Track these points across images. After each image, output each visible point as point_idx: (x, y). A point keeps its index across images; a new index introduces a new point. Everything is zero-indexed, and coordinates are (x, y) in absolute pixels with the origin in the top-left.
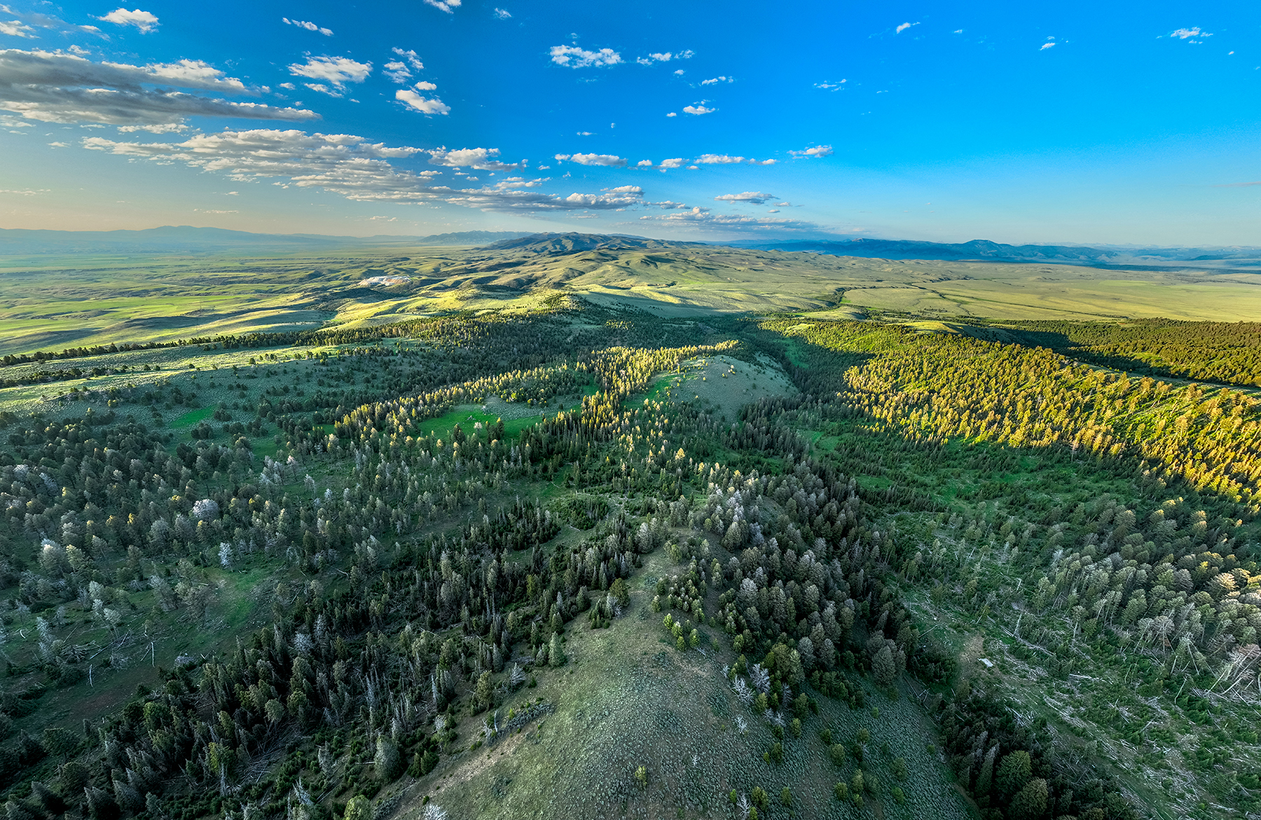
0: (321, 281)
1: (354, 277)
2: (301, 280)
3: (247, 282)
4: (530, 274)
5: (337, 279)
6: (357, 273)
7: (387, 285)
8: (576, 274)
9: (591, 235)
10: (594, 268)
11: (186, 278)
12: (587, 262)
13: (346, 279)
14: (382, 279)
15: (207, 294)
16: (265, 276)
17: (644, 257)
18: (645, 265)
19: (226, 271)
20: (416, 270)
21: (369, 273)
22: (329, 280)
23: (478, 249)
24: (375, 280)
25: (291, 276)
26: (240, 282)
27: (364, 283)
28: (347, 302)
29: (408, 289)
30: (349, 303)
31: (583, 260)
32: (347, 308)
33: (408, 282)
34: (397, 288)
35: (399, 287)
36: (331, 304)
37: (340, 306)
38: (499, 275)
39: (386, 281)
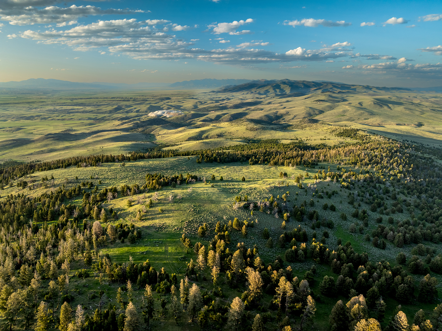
0: (123, 113)
1: (142, 110)
2: (110, 112)
3: (80, 112)
4: (275, 111)
5: (132, 112)
6: (144, 108)
7: (168, 116)
8: (317, 113)
9: (304, 81)
10: (331, 108)
11: (47, 109)
12: (321, 103)
13: (137, 111)
14: (164, 113)
15: (63, 120)
16: (88, 108)
17: (373, 100)
18: (378, 106)
19: (65, 105)
20: (181, 106)
21: (153, 109)
22: (127, 112)
23: (213, 92)
24: (159, 113)
25: (104, 109)
26: (77, 112)
27: (152, 115)
28: (157, 128)
29: (184, 120)
30: (158, 129)
31: (317, 101)
32: (159, 132)
33: (182, 115)
34: (176, 119)
35: (177, 118)
36: (146, 129)
37: (153, 131)
38: (247, 111)
39: (167, 114)
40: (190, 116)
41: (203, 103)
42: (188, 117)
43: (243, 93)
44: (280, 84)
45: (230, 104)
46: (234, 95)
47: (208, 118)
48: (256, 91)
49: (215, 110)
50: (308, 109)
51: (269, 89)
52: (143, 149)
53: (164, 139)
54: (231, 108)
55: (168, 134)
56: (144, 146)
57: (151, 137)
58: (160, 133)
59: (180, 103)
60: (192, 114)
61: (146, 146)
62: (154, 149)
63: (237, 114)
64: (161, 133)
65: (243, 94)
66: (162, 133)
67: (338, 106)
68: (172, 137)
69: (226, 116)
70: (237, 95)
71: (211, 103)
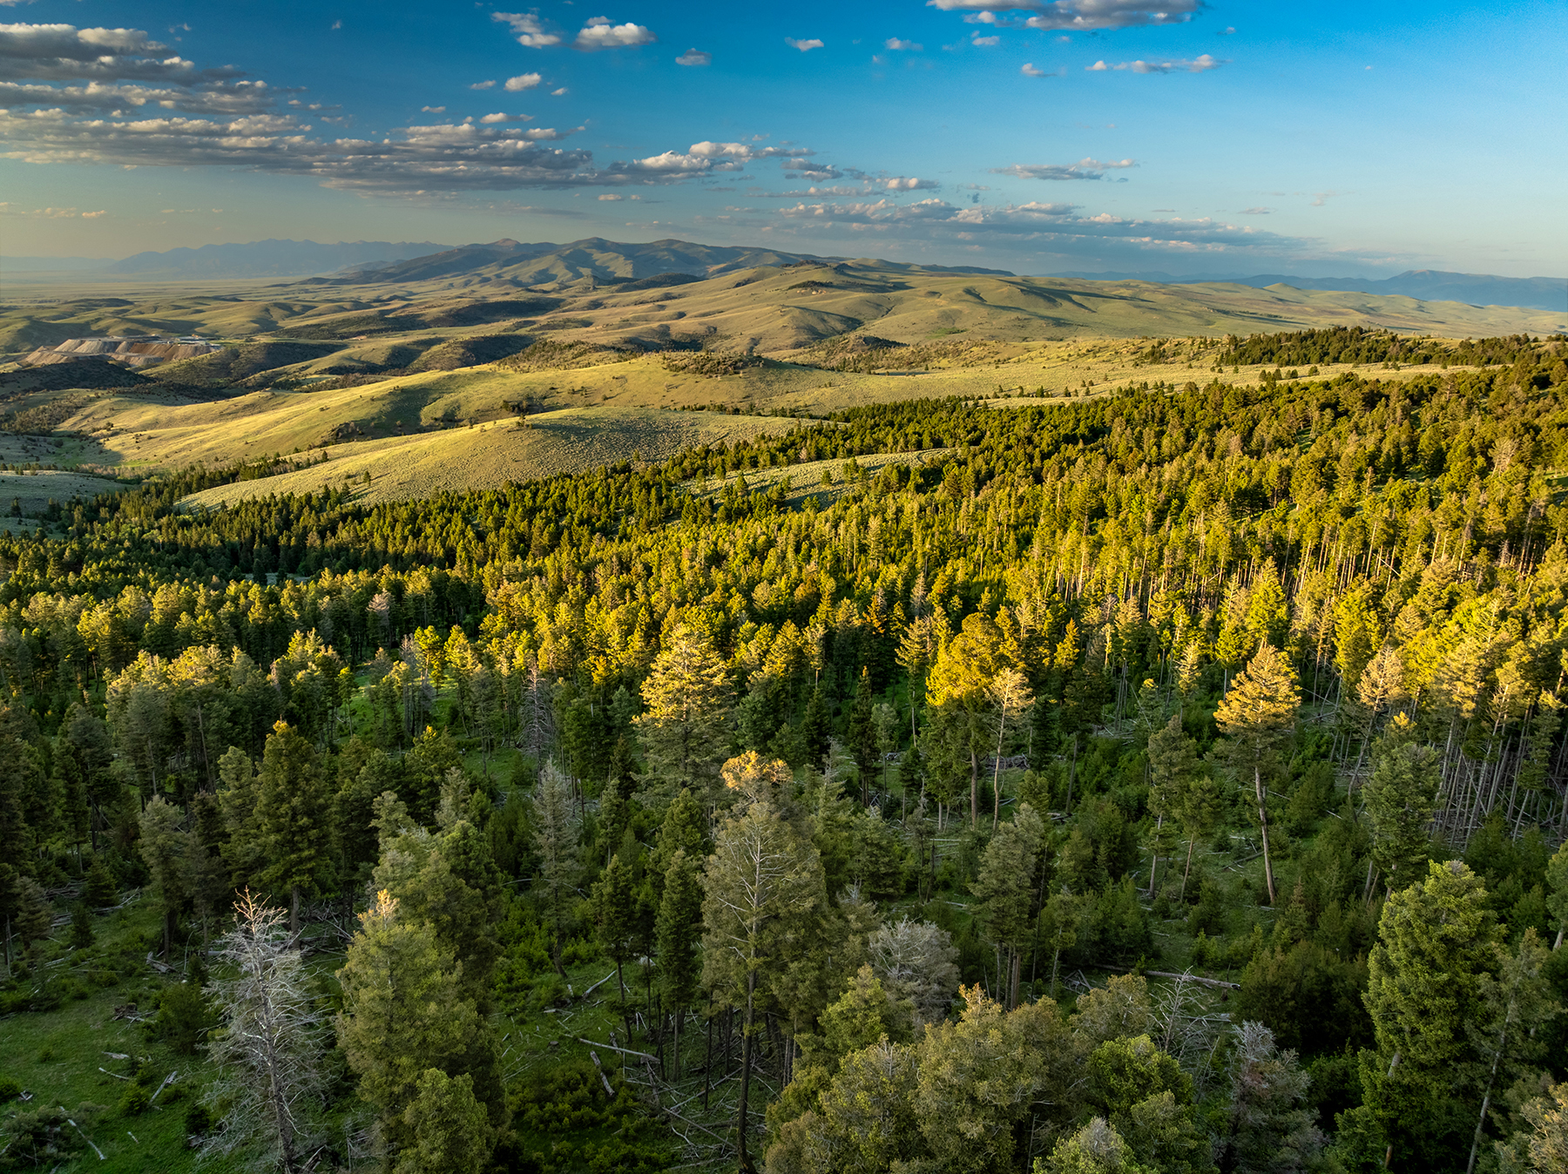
7: (137, 362)
14: (114, 346)
21: (49, 335)
24: (86, 346)
27: (47, 359)
28: (91, 400)
29: (229, 374)
30: (99, 404)
31: (804, 285)
32: (111, 420)
33: (213, 351)
34: (186, 371)
35: (192, 366)
36: (26, 406)
37: (70, 414)
38: (522, 332)
39: (128, 349)
40: (259, 357)
41: (296, 309)
42: (249, 361)
43: (446, 282)
44: (588, 251)
45: (427, 311)
46: (414, 291)
47: (350, 358)
48: (498, 276)
49: (370, 333)
50: (797, 312)
51: (552, 266)
52: (16, 512)
53: (162, 452)
54: (438, 322)
55: (170, 422)
56: (19, 493)
57: (59, 445)
58: (117, 425)
59: (186, 314)
60: (267, 345)
61: (40, 493)
62: (115, 508)
63: (485, 338)
64: (119, 422)
65: (451, 285)
66: (134, 424)
67: (900, 300)
68: (212, 433)
69: (435, 348)
70: (423, 290)
71: (335, 312)
